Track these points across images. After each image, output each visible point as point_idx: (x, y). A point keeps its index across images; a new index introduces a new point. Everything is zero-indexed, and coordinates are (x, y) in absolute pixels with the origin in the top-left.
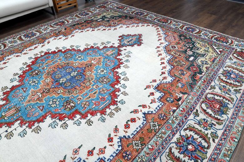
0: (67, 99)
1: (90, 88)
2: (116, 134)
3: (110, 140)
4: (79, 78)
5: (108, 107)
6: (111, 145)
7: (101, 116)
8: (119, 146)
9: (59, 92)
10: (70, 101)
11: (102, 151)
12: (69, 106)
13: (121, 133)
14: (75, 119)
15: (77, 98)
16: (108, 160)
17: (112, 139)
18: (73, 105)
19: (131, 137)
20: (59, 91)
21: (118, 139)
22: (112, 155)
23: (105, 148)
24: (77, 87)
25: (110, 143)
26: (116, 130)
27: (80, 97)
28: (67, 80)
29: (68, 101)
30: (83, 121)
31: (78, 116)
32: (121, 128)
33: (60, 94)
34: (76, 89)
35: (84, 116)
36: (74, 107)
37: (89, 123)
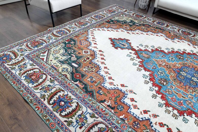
0: (167, 79)
1: (186, 93)
2: (151, 116)
3: (146, 112)
4: (192, 83)
5: (174, 108)
6: (141, 113)
7: (163, 104)
8: (142, 118)
9: (171, 74)
10: (167, 82)
11: (135, 107)
12: (162, 82)
13: (153, 120)
14: (154, 87)
15: (172, 86)
16: (130, 111)
17: (147, 113)
18: (165, 84)
19: (153, 128)
20: (173, 74)
21: (148, 118)
22: (134, 114)
23: (138, 109)
24: (182, 84)
25: (143, 112)
26: (155, 116)
27: (174, 87)
28: (186, 76)
29: (167, 81)
30: (154, 92)
31: (157, 89)
32: (158, 120)
33: (170, 75)
34: (180, 83)
35: (158, 92)
36: (163, 85)
37: (154, 96)
